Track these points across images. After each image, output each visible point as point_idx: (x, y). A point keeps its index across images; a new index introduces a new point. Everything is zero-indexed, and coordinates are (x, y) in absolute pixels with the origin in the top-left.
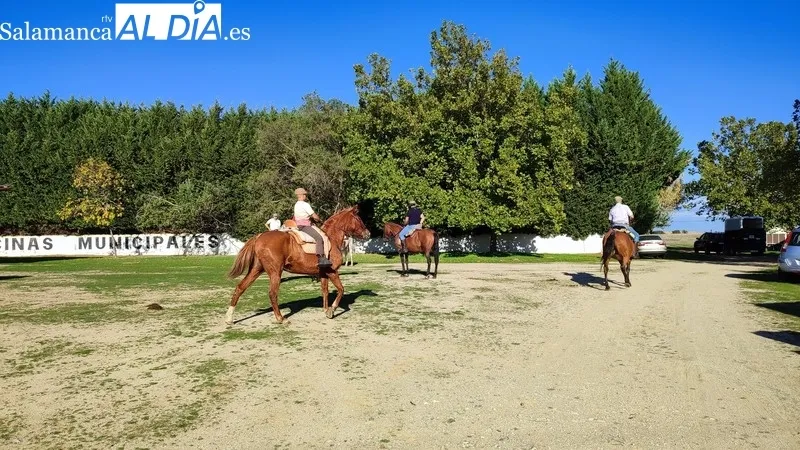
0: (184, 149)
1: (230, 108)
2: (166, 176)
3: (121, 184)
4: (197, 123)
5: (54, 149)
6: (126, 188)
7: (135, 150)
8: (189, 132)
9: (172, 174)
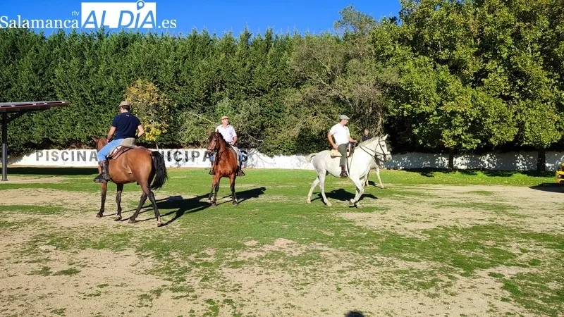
0: (219, 71)
1: (258, 34)
2: (203, 96)
3: (164, 104)
4: (229, 48)
5: (108, 73)
6: (169, 107)
7: (176, 73)
8: (223, 55)
9: (208, 94)
